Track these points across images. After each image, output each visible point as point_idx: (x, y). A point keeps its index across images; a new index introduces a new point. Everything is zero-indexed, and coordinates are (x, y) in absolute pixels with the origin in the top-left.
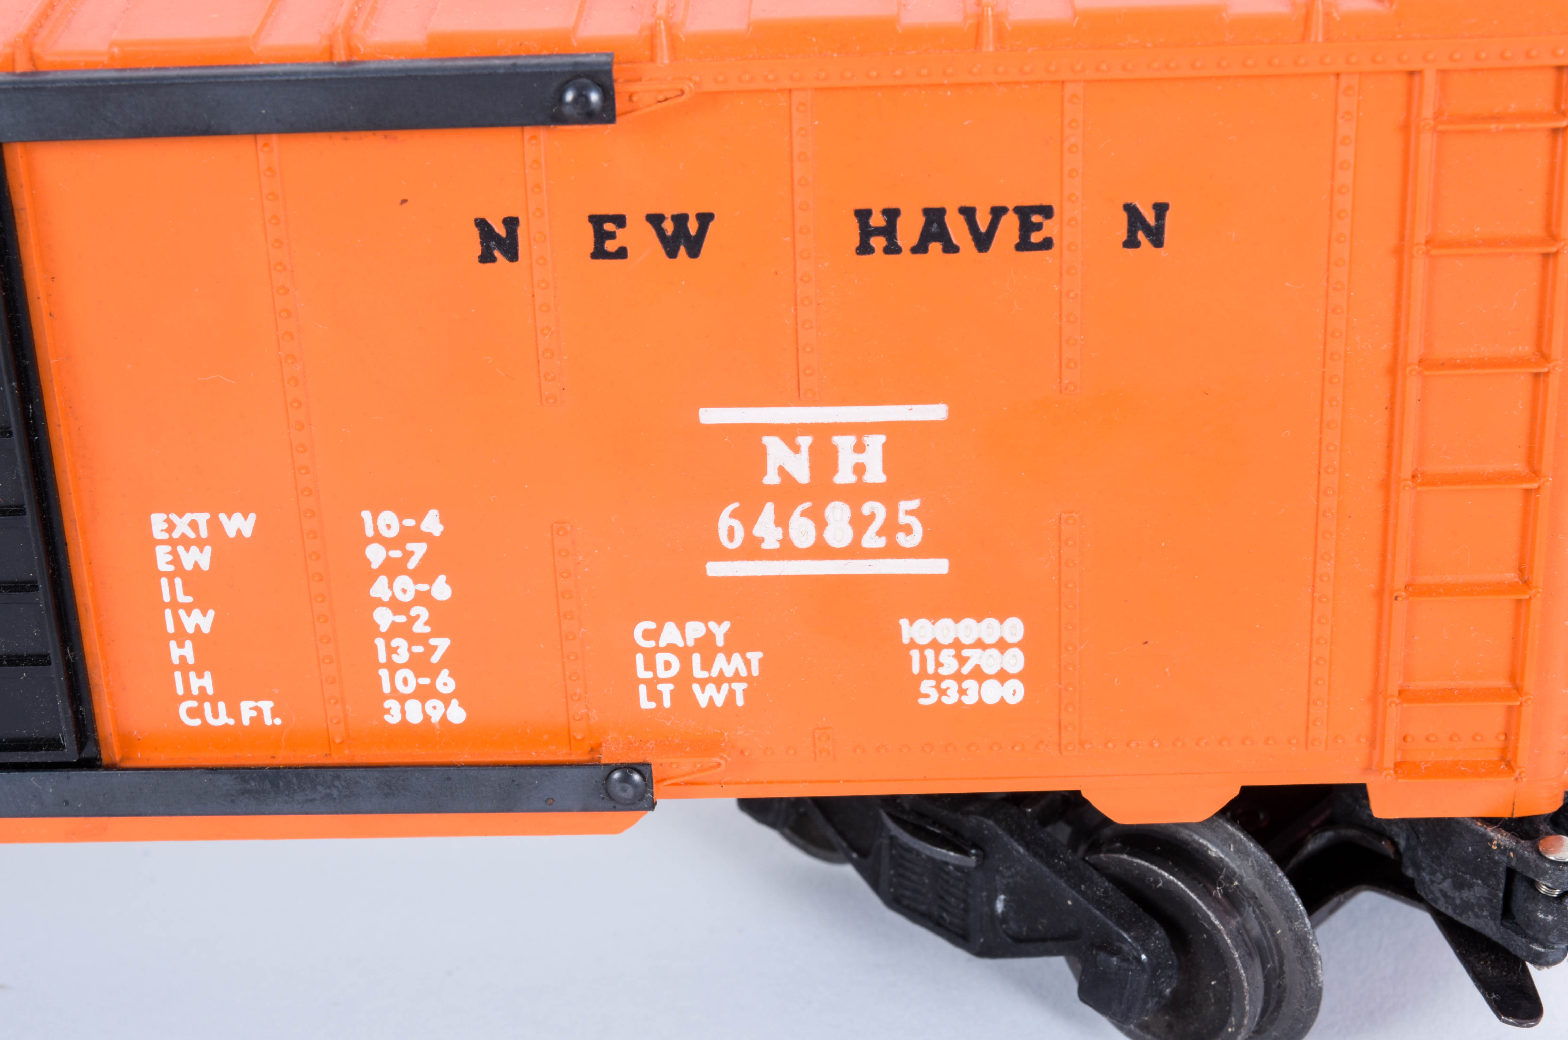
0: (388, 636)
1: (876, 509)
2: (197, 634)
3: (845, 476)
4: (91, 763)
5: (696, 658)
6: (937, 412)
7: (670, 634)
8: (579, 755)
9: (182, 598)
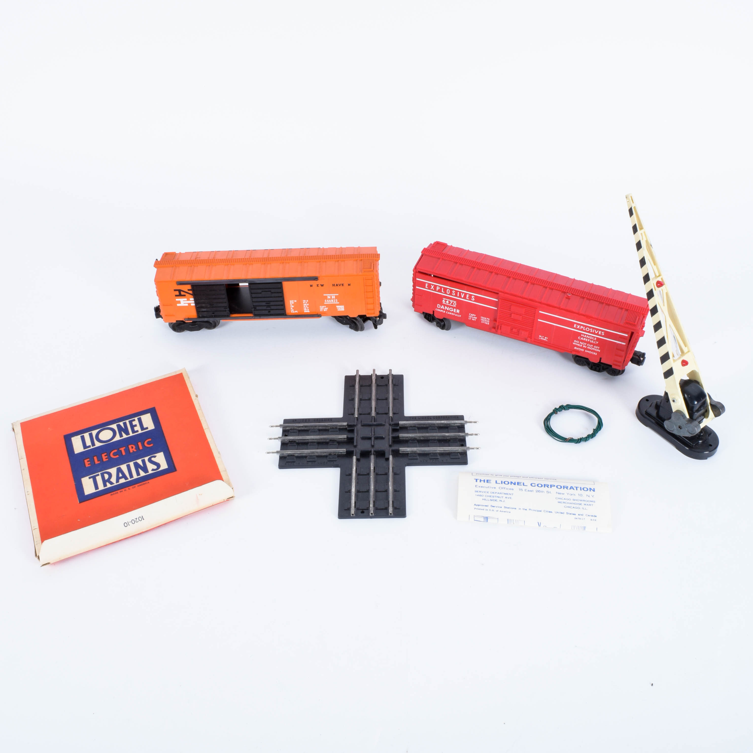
0: (305, 307)
1: (334, 300)
2: (293, 307)
3: (332, 298)
4: (286, 315)
5: (324, 308)
6: (338, 295)
7: (322, 307)
8: (317, 314)
9: (292, 305)
